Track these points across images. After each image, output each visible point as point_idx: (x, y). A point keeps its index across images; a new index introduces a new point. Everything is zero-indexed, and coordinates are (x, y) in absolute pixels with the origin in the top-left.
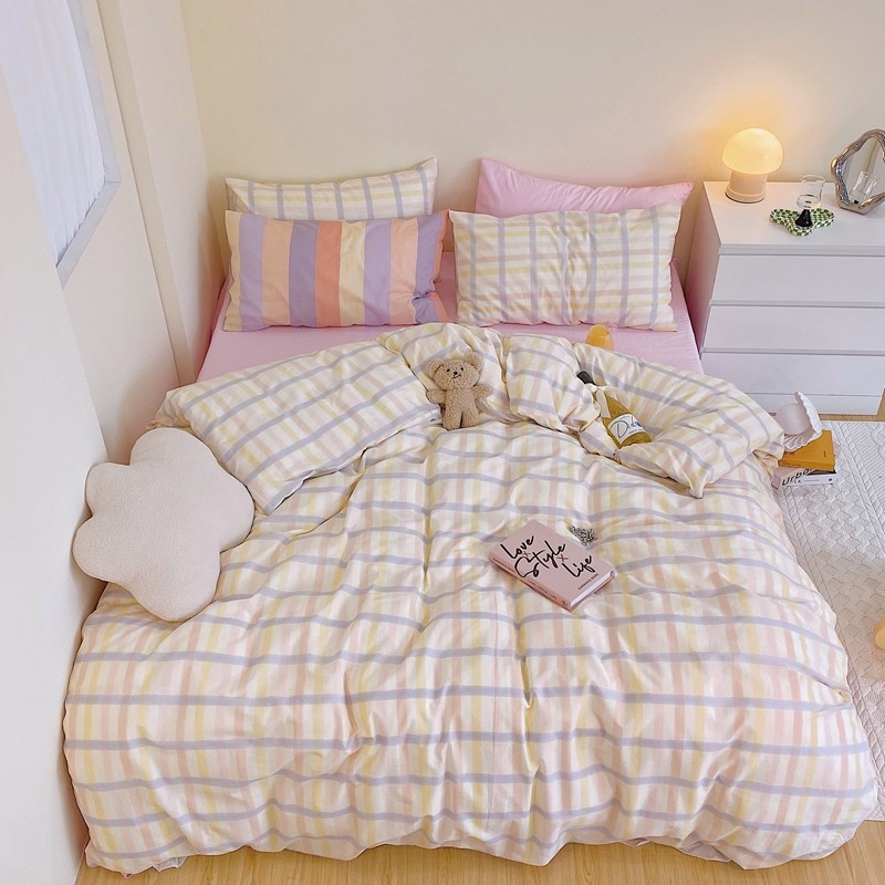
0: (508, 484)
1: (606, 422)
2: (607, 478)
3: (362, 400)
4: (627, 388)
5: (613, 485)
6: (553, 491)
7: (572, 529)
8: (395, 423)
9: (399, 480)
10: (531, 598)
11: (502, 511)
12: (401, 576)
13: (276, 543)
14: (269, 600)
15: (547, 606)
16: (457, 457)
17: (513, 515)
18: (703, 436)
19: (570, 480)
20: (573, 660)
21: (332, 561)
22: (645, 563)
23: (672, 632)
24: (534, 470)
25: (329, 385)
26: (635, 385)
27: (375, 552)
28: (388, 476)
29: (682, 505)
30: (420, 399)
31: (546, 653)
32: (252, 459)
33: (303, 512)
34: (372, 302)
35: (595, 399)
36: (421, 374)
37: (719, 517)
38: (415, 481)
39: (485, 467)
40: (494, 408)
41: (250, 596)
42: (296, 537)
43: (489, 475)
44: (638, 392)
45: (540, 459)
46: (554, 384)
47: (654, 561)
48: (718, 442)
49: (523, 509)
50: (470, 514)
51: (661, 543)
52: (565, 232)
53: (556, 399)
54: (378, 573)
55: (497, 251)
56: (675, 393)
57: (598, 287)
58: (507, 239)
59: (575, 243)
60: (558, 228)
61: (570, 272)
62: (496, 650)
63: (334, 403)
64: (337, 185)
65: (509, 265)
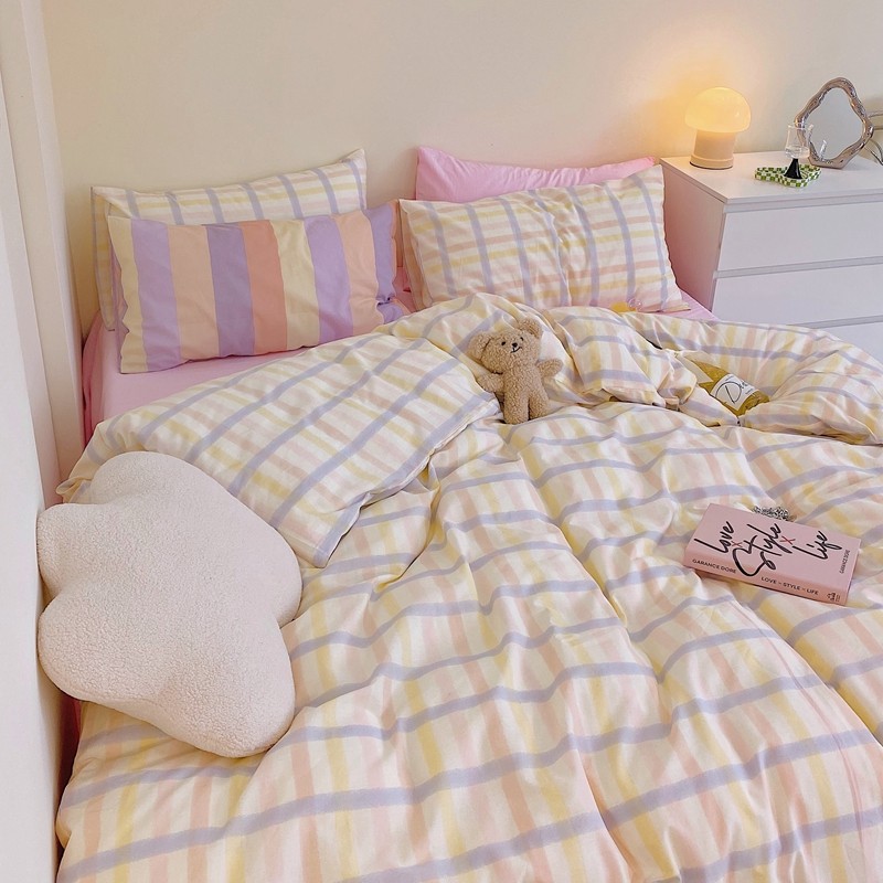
0: (644, 469)
3: (403, 392)
4: (708, 350)
5: (777, 448)
6: (714, 466)
7: (756, 510)
8: (459, 415)
9: (500, 483)
10: (779, 601)
11: (662, 501)
13: (364, 599)
14: (396, 684)
16: (561, 447)
17: (675, 505)
18: (842, 379)
19: (721, 449)
21: (467, 606)
24: (671, 444)
25: (346, 381)
26: (717, 344)
27: (527, 581)
28: (481, 481)
30: (473, 387)
31: (865, 666)
32: (274, 487)
33: (379, 550)
34: (329, 309)
38: (523, 482)
39: (605, 451)
41: (367, 683)
42: (384, 587)
43: (616, 459)
44: (723, 351)
46: (632, 349)
49: (682, 496)
52: (545, 208)
53: (643, 366)
54: (547, 610)
55: (473, 234)
56: (771, 343)
57: (601, 264)
58: (482, 221)
59: (562, 217)
60: (536, 204)
61: (565, 250)
62: (795, 679)
63: (367, 401)
64: (246, 186)
65: (490, 249)
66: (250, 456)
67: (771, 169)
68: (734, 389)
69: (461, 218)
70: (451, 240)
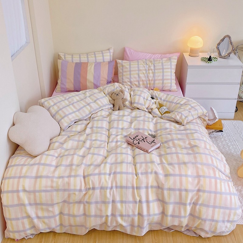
0: (131, 123)
1: (158, 109)
2: (159, 121)
3: (92, 101)
4: (164, 101)
5: (160, 123)
6: (144, 124)
7: (149, 134)
8: (100, 107)
9: (101, 121)
10: (137, 151)
11: (130, 129)
12: (101, 145)
13: (66, 137)
15: (142, 152)
16: (117, 116)
17: (133, 131)
18: (185, 110)
19: (149, 121)
20: (150, 165)
21: (81, 141)
22: (170, 141)
23: (178, 157)
24: (138, 119)
25: (83, 98)
27: (94, 138)
28: (98, 120)
29: (180, 127)
30: (107, 102)
31: (141, 163)
32: (60, 116)
33: (74, 130)
34: (96, 83)
35: (155, 103)
36: (108, 96)
37: (191, 130)
38: (106, 122)
39: (125, 118)
40: (128, 105)
41: (57, 149)
42: (72, 136)
43: (126, 120)
44: (167, 101)
46: (144, 98)
47: (172, 140)
48: (189, 112)
49: (135, 129)
50: (121, 130)
51: (174, 136)
52: (147, 64)
53: (145, 102)
54: (94, 144)
55: (129, 69)
56: (177, 101)
58: (132, 66)
59: (150, 66)
60: (145, 63)
61: (148, 74)
62: (127, 162)
63: (84, 102)
64: (87, 54)
65: (132, 73)
67: (205, 58)
68: (163, 110)
69: (127, 65)
70: (124, 70)
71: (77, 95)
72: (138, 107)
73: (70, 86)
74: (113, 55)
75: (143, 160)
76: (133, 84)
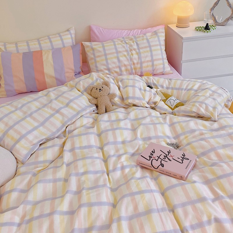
0: (134, 130)
1: (164, 101)
3: (62, 106)
4: (168, 88)
5: (179, 122)
6: (155, 129)
7: (168, 144)
8: (78, 113)
9: (85, 136)
10: (164, 178)
11: (136, 141)
12: (97, 180)
13: (29, 176)
14: (29, 207)
15: (174, 181)
16: (109, 123)
17: (141, 142)
18: (207, 98)
19: (160, 123)
20: (199, 205)
21: (60, 180)
22: (209, 151)
24: (144, 122)
25: (45, 102)
26: (171, 86)
27: (82, 171)
28: (79, 135)
29: (212, 125)
30: (87, 103)
31: (184, 205)
32: (12, 138)
33: (41, 159)
34: (58, 77)
35: (157, 94)
36: (85, 93)
38: (93, 135)
39: (122, 124)
40: (118, 103)
41: (17, 207)
42: (40, 171)
43: (125, 127)
44: (172, 89)
45: (144, 118)
46: (140, 89)
47: (213, 149)
48: (214, 99)
49: (144, 139)
50: (121, 145)
51: (212, 141)
52: (126, 43)
53: (143, 95)
54: (85, 181)
55: (103, 52)
56: (187, 86)
57: (143, 60)
58: (106, 48)
59: (131, 46)
60: (123, 42)
61: (131, 56)
62: (158, 209)
63: (49, 109)
64: (38, 40)
65: (108, 57)
66: (7, 128)
67: (200, 27)
68: (172, 101)
69: (100, 47)
70: (97, 54)
71: (35, 100)
72: (135, 103)
73: (21, 86)
74: (75, 36)
75: (184, 199)
76: (113, 71)
